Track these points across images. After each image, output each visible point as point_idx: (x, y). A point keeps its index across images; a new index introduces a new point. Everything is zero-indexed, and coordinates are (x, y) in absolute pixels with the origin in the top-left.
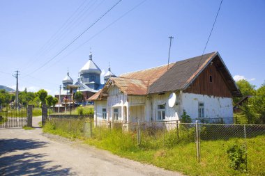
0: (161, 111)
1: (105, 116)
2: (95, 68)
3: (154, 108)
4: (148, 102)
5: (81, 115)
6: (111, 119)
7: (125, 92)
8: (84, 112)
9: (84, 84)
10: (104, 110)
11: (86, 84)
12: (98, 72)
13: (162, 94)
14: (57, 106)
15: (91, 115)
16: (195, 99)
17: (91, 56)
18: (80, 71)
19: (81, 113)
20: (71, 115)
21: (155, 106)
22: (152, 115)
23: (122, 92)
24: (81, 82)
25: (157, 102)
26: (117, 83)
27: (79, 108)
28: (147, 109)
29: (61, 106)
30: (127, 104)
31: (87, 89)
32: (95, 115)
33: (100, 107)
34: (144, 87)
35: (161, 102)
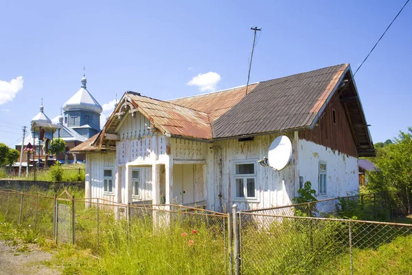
0: (245, 178)
1: (109, 185)
2: (92, 102)
3: (226, 170)
4: (211, 157)
5: (59, 182)
6: (125, 192)
7: (163, 129)
8: (64, 177)
9: (71, 128)
10: (108, 173)
11: (74, 129)
12: (97, 110)
13: (247, 139)
14: (17, 164)
15: (79, 184)
16: (316, 154)
17: (84, 82)
18: (64, 106)
19: (58, 178)
20: (35, 182)
21: (230, 166)
22: (221, 186)
23: (157, 130)
24: (66, 125)
25: (235, 157)
26: (143, 108)
27: (55, 168)
28: (210, 172)
29: (25, 164)
30: (165, 159)
31: (76, 137)
32: (87, 184)
33: (99, 166)
34: (203, 124)
35: (243, 159)
